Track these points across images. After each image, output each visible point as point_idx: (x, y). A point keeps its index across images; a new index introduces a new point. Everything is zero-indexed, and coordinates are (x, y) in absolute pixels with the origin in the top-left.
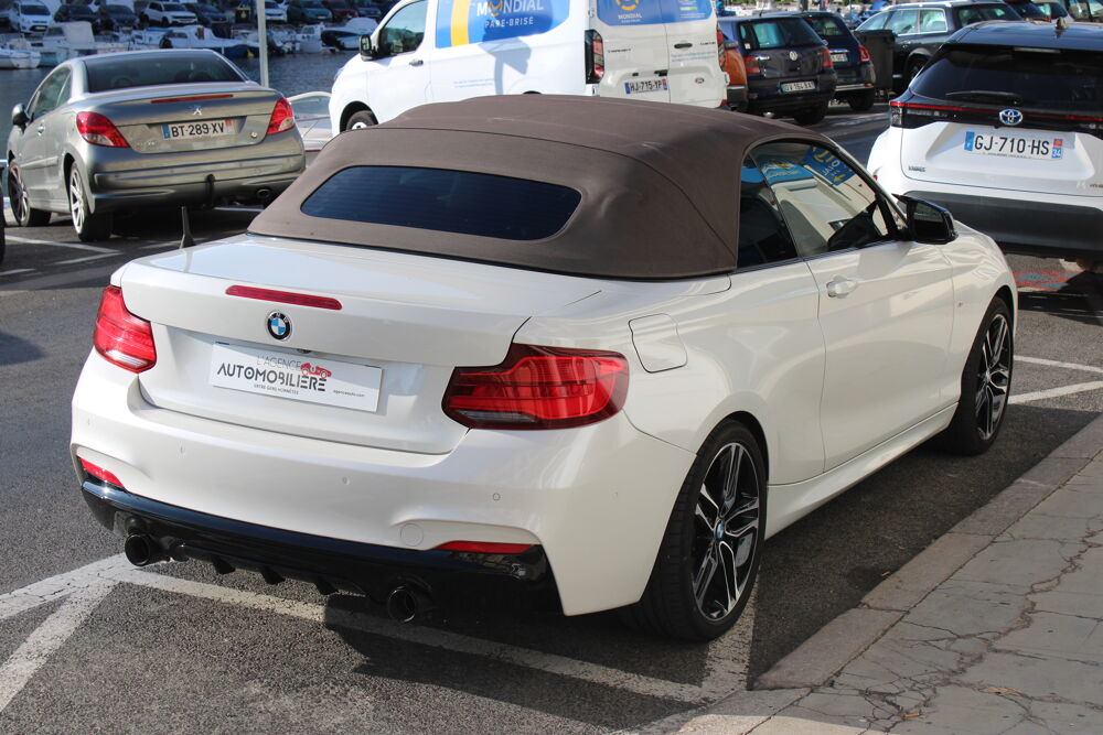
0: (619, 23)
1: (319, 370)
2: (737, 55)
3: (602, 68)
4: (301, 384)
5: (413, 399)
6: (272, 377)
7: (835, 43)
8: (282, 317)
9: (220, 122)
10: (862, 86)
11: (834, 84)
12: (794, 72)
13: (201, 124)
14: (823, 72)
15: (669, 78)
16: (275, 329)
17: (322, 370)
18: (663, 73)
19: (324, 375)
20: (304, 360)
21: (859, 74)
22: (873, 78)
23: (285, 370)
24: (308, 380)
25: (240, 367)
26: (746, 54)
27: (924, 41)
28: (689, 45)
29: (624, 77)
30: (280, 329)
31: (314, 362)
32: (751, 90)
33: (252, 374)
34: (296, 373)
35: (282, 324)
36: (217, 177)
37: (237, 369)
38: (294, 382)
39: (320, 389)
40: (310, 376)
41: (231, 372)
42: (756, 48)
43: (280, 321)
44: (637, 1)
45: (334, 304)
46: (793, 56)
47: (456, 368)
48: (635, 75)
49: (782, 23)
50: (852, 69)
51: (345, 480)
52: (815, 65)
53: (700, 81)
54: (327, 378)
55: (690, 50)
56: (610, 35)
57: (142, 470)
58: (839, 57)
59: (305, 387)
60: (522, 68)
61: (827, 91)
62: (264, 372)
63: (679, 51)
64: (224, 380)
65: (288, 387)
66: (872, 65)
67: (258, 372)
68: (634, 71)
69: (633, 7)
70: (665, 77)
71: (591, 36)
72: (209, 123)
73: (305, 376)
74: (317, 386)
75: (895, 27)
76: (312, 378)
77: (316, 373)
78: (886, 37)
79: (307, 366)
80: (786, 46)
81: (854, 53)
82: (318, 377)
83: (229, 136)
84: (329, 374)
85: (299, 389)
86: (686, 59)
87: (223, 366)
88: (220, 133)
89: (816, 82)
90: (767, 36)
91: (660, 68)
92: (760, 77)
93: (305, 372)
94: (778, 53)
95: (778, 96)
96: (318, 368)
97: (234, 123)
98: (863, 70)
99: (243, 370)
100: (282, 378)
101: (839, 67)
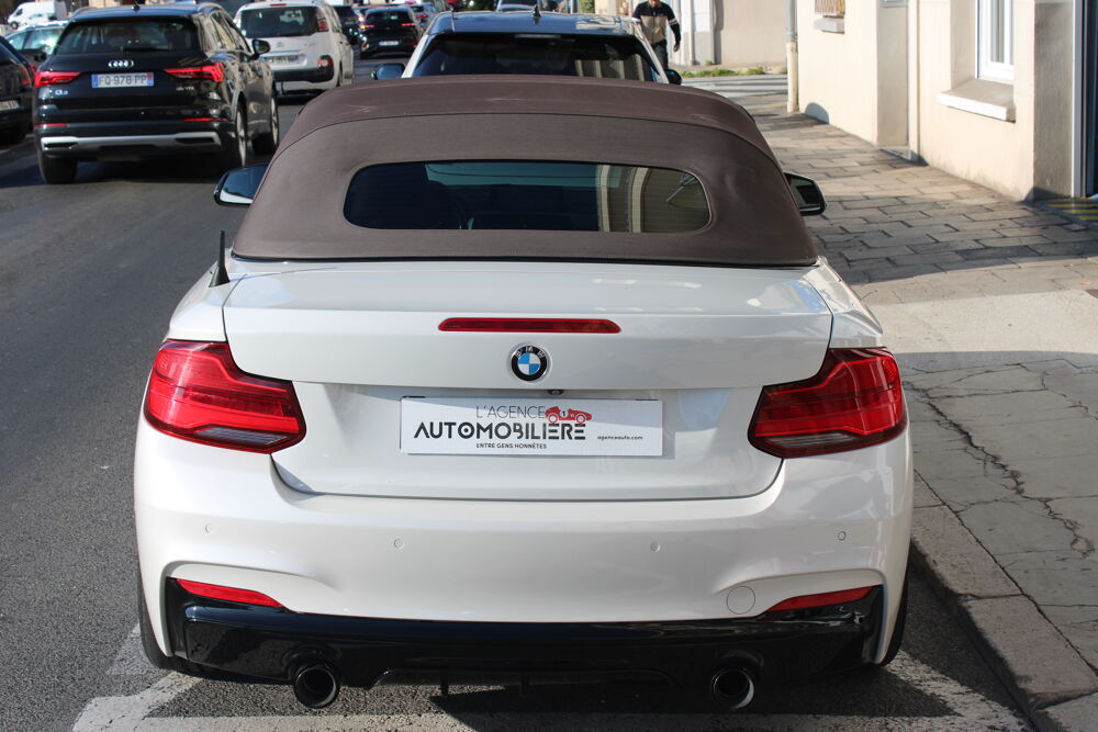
1: (573, 414)
4: (548, 434)
5: (710, 433)
6: (503, 431)
8: (536, 351)
16: (524, 368)
17: (576, 412)
19: (581, 419)
20: (550, 403)
23: (522, 420)
24: (559, 429)
25: (450, 425)
30: (532, 367)
31: (564, 405)
33: (469, 431)
34: (539, 422)
35: (534, 359)
37: (446, 428)
38: (538, 432)
39: (577, 438)
40: (561, 422)
41: (436, 432)
43: (532, 356)
45: (608, 327)
47: (764, 388)
51: (653, 547)
54: (586, 422)
57: (324, 579)
59: (557, 438)
62: (490, 427)
64: (425, 444)
65: (530, 441)
67: (479, 426)
73: (552, 424)
74: (573, 434)
76: (564, 425)
77: (569, 418)
79: (555, 411)
82: (573, 423)
84: (589, 417)
85: (547, 441)
87: (422, 427)
93: (553, 419)
96: (570, 411)
99: (455, 429)
100: (520, 431)
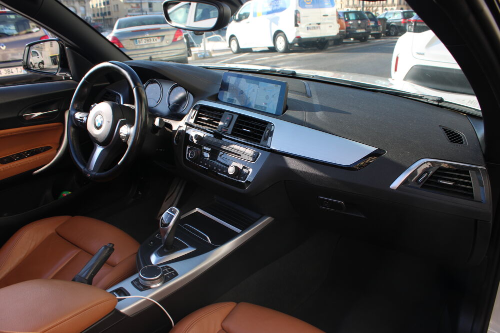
0: (305, 8)
2: (343, 21)
3: (300, 22)
7: (371, 20)
9: (156, 38)
10: (378, 32)
11: (371, 31)
12: (359, 27)
13: (149, 38)
14: (368, 27)
15: (321, 25)
18: (319, 24)
21: (377, 29)
22: (381, 30)
26: (346, 21)
27: (395, 21)
28: (327, 16)
29: (307, 25)
32: (347, 31)
36: (153, 57)
42: (349, 20)
44: (311, 1)
46: (359, 22)
48: (310, 24)
49: (356, 13)
50: (376, 27)
52: (365, 25)
53: (330, 27)
55: (328, 17)
56: (303, 12)
58: (372, 24)
60: (277, 24)
61: (368, 33)
63: (324, 17)
66: (381, 26)
68: (310, 23)
69: (310, 3)
70: (319, 25)
71: (297, 12)
72: (152, 38)
75: (387, 17)
78: (384, 20)
80: (357, 19)
81: (376, 23)
83: (159, 43)
86: (326, 19)
88: (155, 42)
89: (366, 29)
90: (352, 17)
91: (318, 22)
92: (350, 28)
94: (355, 21)
95: (354, 34)
97: (160, 38)
98: (379, 28)
101: (373, 27)
